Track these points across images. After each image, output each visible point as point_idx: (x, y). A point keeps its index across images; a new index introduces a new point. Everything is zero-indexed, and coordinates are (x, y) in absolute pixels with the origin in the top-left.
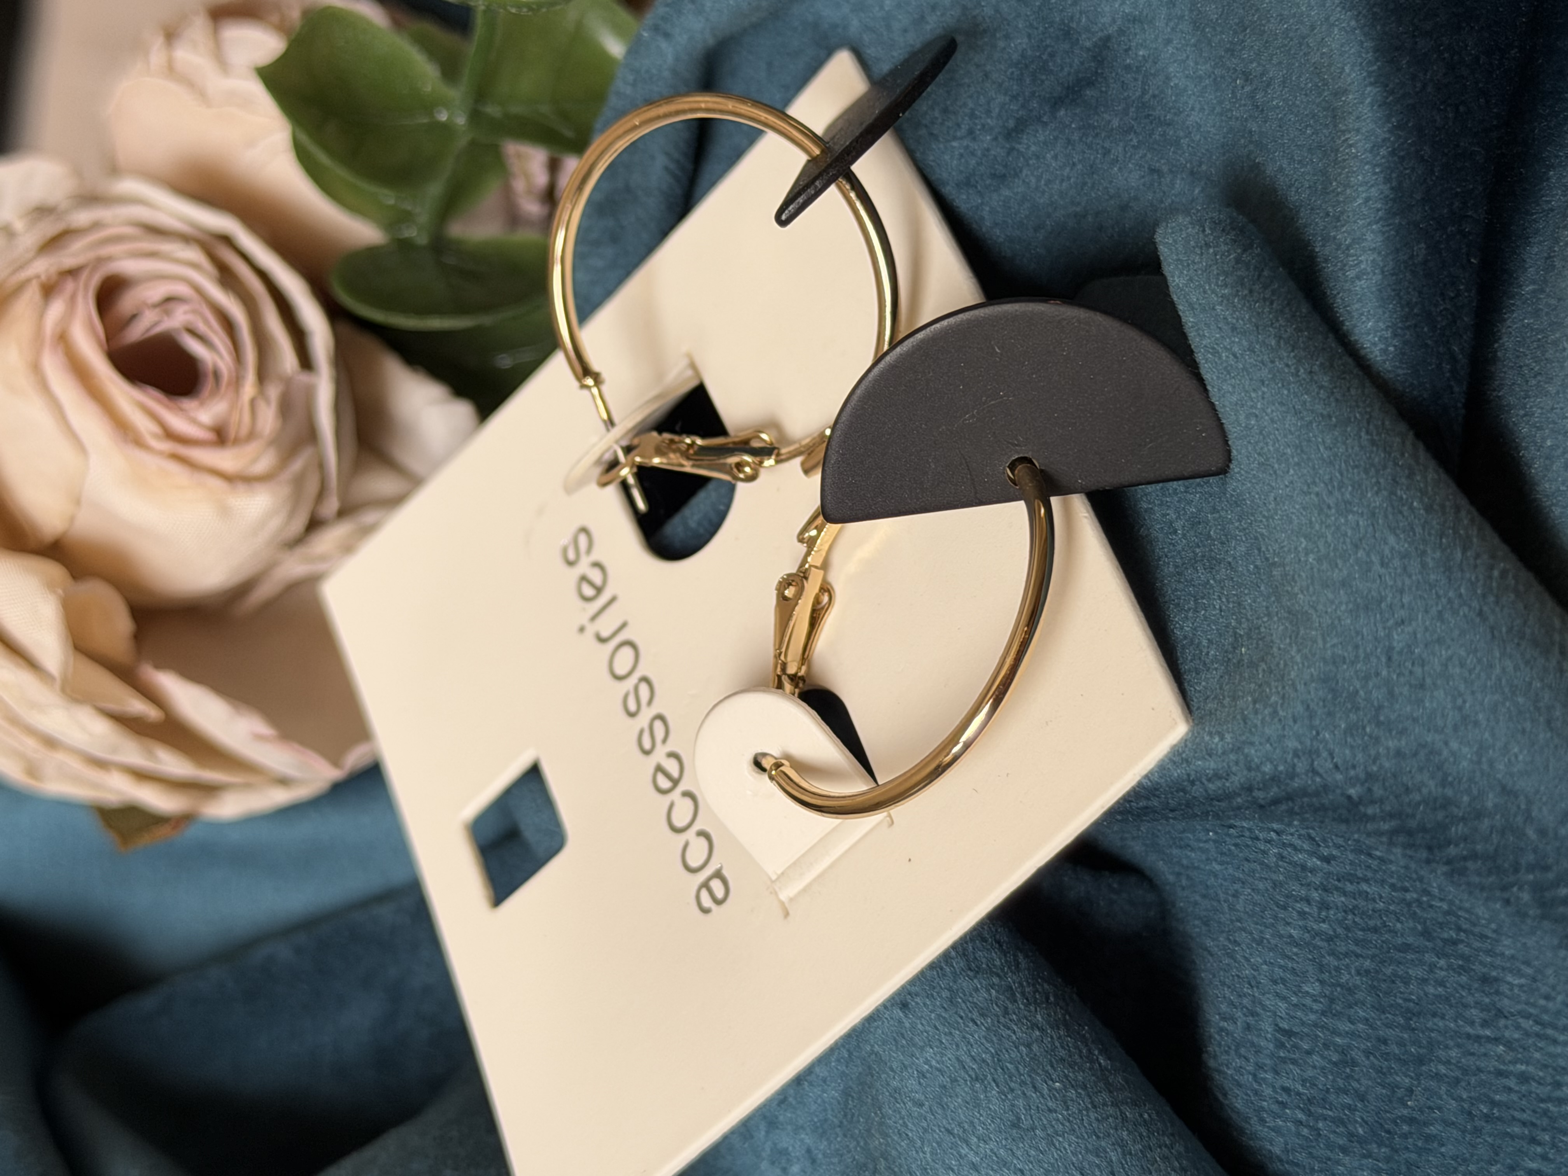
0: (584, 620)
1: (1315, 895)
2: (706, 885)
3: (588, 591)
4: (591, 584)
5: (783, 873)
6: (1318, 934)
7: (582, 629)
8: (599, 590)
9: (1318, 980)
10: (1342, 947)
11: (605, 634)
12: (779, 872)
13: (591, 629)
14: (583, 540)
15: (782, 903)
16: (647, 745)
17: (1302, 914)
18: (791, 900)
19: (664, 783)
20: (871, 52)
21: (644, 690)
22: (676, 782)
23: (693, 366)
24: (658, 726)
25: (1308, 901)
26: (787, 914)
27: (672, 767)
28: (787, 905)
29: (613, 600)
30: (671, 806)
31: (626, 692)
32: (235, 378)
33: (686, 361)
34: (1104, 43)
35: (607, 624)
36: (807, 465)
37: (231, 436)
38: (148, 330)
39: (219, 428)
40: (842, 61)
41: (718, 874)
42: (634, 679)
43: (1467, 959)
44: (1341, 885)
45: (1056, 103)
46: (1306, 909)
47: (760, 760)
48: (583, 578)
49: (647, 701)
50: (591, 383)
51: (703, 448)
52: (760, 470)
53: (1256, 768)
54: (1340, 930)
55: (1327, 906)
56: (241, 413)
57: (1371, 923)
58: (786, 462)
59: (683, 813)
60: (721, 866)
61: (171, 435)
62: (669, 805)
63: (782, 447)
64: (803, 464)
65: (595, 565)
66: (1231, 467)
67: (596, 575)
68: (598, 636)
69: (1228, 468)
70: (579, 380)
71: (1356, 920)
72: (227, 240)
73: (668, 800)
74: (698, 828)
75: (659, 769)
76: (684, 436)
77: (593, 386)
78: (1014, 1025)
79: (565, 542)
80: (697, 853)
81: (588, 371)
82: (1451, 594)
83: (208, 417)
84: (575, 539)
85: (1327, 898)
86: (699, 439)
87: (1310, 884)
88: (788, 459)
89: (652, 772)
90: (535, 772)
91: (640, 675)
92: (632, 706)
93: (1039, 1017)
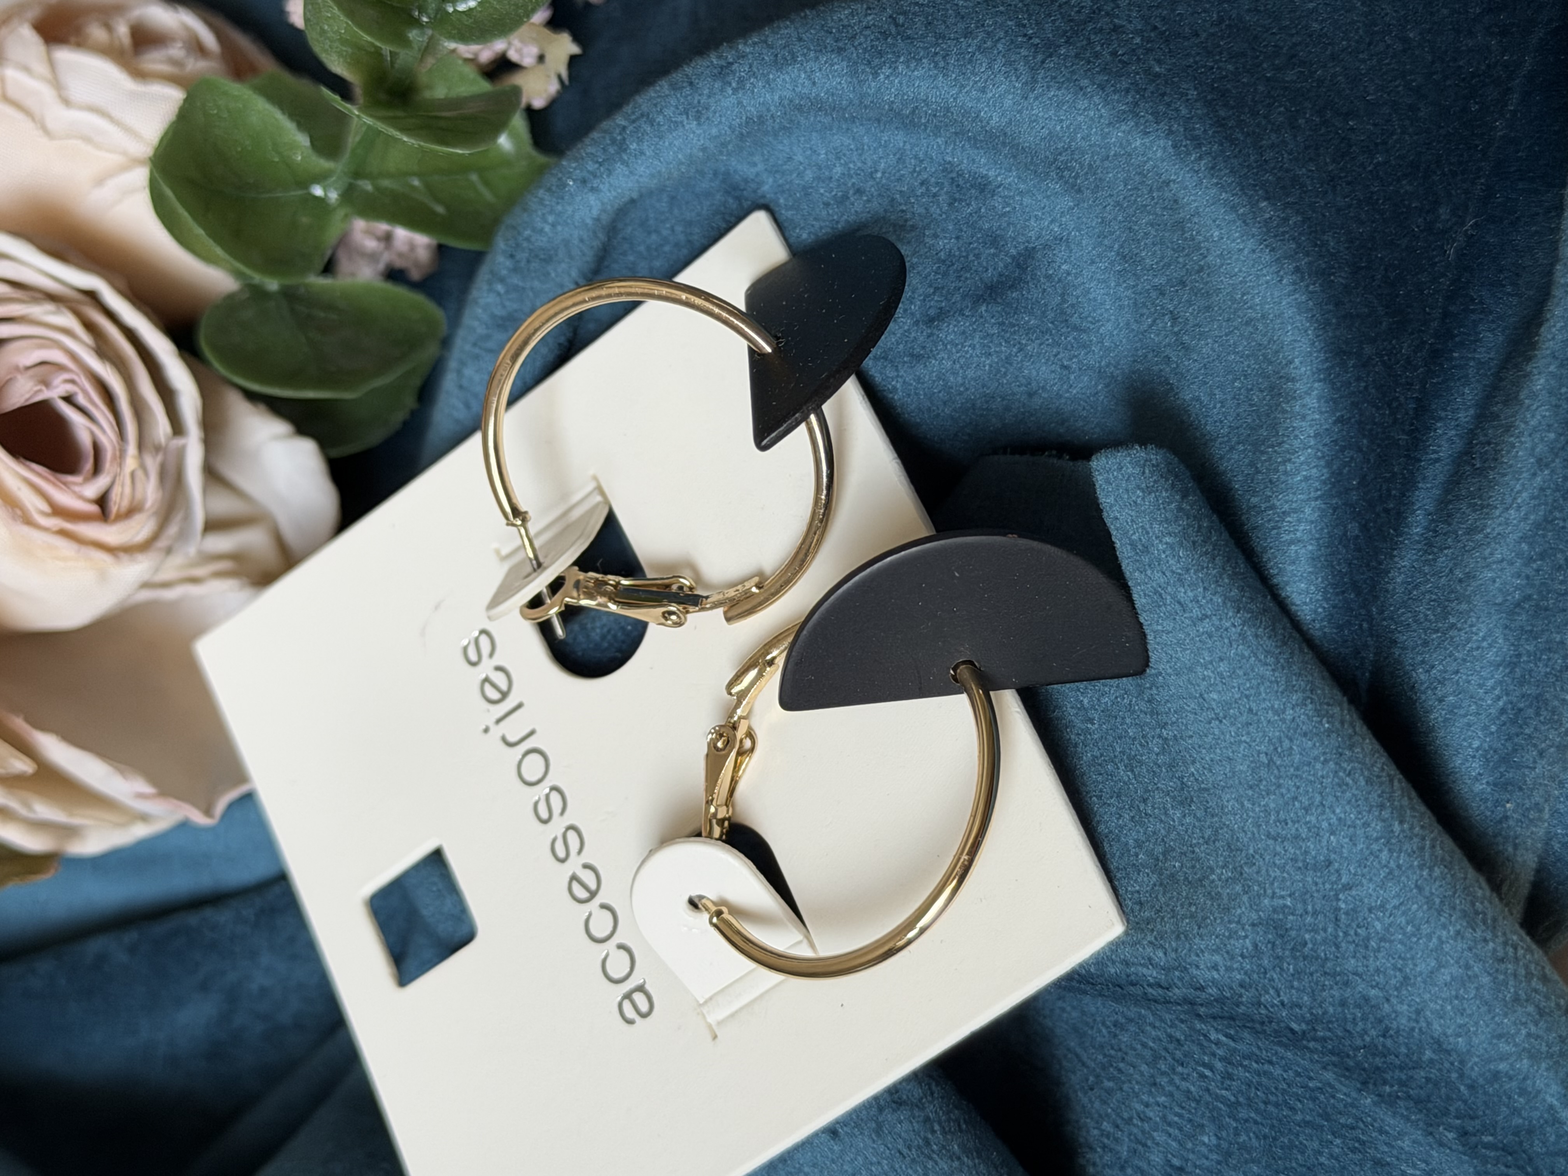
0: (490, 722)
1: (1219, 1065)
2: (628, 996)
3: (494, 695)
4: (494, 686)
5: (711, 998)
6: (1218, 1098)
7: (486, 730)
8: (504, 695)
9: (1216, 1135)
10: (1243, 1114)
11: (512, 739)
12: (707, 996)
13: (497, 732)
14: (484, 641)
15: (710, 1026)
16: (561, 854)
17: (1202, 1076)
18: (719, 1023)
19: (582, 894)
20: (785, 214)
21: (555, 798)
22: (593, 894)
23: (600, 490)
24: (572, 836)
25: (1211, 1068)
26: (715, 1037)
27: (589, 878)
28: (715, 1027)
29: (520, 706)
30: (590, 915)
31: (537, 798)
32: (118, 453)
33: (592, 486)
34: (1029, 253)
35: (514, 729)
36: (730, 615)
37: (114, 509)
38: (27, 400)
39: (102, 501)
40: (759, 222)
41: (641, 989)
42: (543, 789)
43: (1363, 1143)
44: (1246, 1063)
45: (978, 300)
46: (1208, 1073)
47: (696, 900)
48: (487, 680)
49: (560, 811)
50: (519, 522)
51: (627, 589)
52: (686, 619)
53: (1202, 989)
54: (1241, 1099)
55: (1230, 1077)
56: (123, 486)
57: (1272, 1098)
58: (710, 612)
59: (601, 925)
60: (645, 982)
61: (58, 511)
62: (587, 914)
63: (705, 594)
64: (725, 613)
65: (499, 669)
66: (1148, 671)
67: (500, 680)
68: (504, 739)
69: (1145, 671)
70: (507, 517)
71: (1259, 1093)
72: (92, 296)
73: (586, 909)
74: (619, 941)
75: (574, 878)
76: (610, 577)
77: (521, 525)
78: (935, 1156)
79: (465, 642)
80: (618, 965)
81: (516, 512)
82: (1392, 864)
83: (92, 490)
84: (477, 641)
85: (1230, 1070)
86: (621, 578)
87: (1214, 1055)
88: (711, 608)
89: (568, 879)
90: (437, 857)
91: (551, 784)
92: (544, 814)
93: (956, 1147)
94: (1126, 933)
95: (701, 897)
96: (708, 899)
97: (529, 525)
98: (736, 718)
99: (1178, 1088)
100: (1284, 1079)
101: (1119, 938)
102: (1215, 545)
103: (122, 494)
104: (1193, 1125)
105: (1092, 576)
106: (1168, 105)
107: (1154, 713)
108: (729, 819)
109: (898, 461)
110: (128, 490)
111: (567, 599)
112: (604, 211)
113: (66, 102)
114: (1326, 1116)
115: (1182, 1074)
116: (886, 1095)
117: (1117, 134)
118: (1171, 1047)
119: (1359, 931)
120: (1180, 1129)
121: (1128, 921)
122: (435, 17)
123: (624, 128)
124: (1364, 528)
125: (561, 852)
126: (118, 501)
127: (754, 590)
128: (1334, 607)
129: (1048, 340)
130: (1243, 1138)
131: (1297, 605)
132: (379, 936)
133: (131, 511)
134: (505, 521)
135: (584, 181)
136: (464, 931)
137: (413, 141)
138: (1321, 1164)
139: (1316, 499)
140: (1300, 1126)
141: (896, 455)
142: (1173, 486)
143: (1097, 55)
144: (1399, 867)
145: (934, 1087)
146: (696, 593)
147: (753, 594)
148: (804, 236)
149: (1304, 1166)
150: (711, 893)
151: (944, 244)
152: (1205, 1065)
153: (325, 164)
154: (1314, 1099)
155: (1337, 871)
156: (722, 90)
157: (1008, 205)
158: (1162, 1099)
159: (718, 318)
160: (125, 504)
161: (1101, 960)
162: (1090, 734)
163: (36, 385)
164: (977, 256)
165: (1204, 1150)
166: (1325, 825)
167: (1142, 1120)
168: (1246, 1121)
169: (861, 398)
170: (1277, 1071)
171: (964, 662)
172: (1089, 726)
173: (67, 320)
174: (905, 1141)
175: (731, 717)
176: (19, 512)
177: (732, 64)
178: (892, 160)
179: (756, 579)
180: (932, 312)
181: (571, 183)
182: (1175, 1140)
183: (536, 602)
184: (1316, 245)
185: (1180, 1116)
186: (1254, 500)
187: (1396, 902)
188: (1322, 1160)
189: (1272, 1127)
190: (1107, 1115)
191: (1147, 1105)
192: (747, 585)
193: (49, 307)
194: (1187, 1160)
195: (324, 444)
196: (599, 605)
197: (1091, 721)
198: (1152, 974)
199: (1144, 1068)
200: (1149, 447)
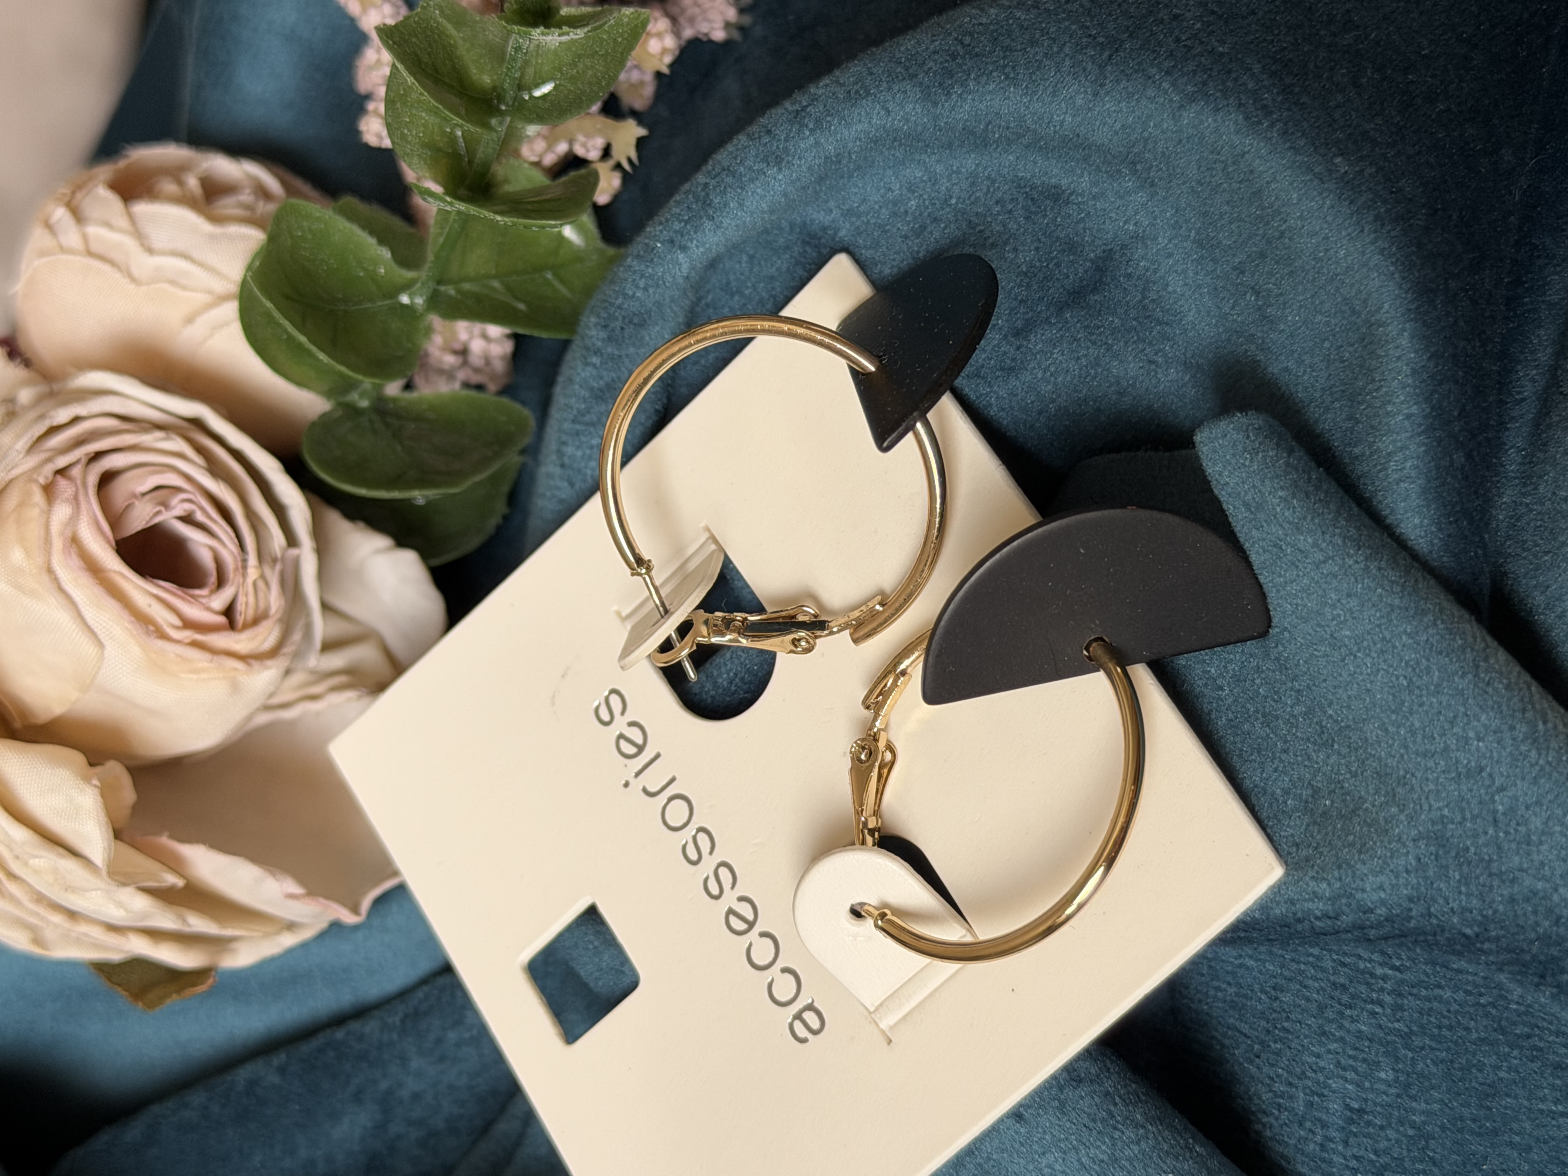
0: (630, 776)
1: (1388, 999)
2: (798, 1016)
3: (630, 750)
4: (629, 741)
5: (881, 1005)
6: (1391, 1031)
7: (626, 785)
8: (641, 749)
9: (1393, 1069)
10: (1417, 1042)
11: (652, 789)
12: (876, 1004)
13: (637, 785)
14: (615, 700)
15: (883, 1032)
16: (715, 891)
17: (1373, 1014)
18: (892, 1028)
19: (740, 926)
20: (865, 254)
21: (703, 839)
22: (751, 925)
23: (713, 539)
24: (724, 873)
25: (1380, 1003)
26: (890, 1042)
27: (745, 910)
28: (888, 1032)
29: (658, 756)
30: (751, 945)
31: (684, 842)
32: (240, 564)
33: (706, 535)
34: (1109, 255)
35: (654, 779)
36: (857, 636)
37: (240, 620)
38: (147, 523)
39: (229, 612)
40: (841, 264)
41: (810, 1007)
42: (691, 830)
43: (1541, 1050)
44: (1415, 991)
45: (1061, 307)
46: (1378, 1010)
47: (858, 908)
48: (621, 736)
49: (709, 850)
50: (644, 571)
51: (754, 623)
52: (815, 643)
53: (1371, 911)
54: (1415, 1028)
55: (1401, 1008)
56: (246, 595)
57: (1446, 1022)
58: (837, 635)
59: (763, 952)
60: (813, 1001)
61: (188, 624)
62: (747, 945)
63: (830, 620)
64: (851, 635)
65: (632, 724)
66: (1271, 631)
67: (635, 735)
68: (645, 791)
69: (1268, 632)
70: (632, 569)
71: (1431, 1019)
72: (198, 423)
73: (745, 940)
74: (782, 966)
75: (731, 912)
76: (735, 614)
77: (645, 574)
78: (1120, 1126)
79: (596, 703)
80: (785, 988)
81: (640, 561)
82: (1541, 762)
83: (219, 601)
84: (607, 700)
85: (1400, 1002)
86: (747, 615)
87: (1382, 990)
88: (839, 631)
89: (724, 915)
90: (592, 914)
91: (697, 826)
92: (693, 855)
93: (1139, 1116)
94: (1287, 874)
95: (862, 904)
96: (870, 905)
97: (653, 573)
98: (875, 730)
99: (1349, 1031)
100: (1455, 1000)
101: (1279, 880)
102: (1326, 493)
103: (247, 604)
104: (1368, 1064)
105: (1211, 541)
106: (1236, 80)
107: (1283, 668)
108: (879, 830)
109: (1004, 467)
110: (251, 599)
111: (699, 639)
112: (693, 268)
113: (150, 251)
114: (1502, 1031)
115: (1351, 1017)
116: (1065, 1075)
117: (1188, 116)
118: (1337, 994)
119: (1519, 828)
120: (1355, 1071)
121: (1286, 863)
122: (513, 105)
123: (706, 185)
124: (1469, 457)
125: (714, 890)
126: (245, 610)
127: (878, 607)
128: (1449, 536)
129: (1133, 337)
130: (1420, 1066)
131: (1412, 540)
132: (541, 999)
133: (256, 621)
134: (628, 571)
135: (672, 241)
136: (627, 981)
137: (507, 219)
138: (1501, 1079)
139: (1419, 435)
140: (1475, 1044)
141: (1000, 462)
142: (1278, 444)
143: (1160, 44)
144: (1549, 763)
145: (1109, 1065)
146: (823, 618)
147: (878, 612)
148: (887, 271)
149: (1485, 1084)
150: (871, 899)
151: (1025, 257)
152: (1372, 1002)
153: (410, 274)
154: (1487, 1015)
155: (1490, 775)
156: (799, 131)
157: (1083, 211)
158: (1333, 1046)
159: (821, 344)
160: (251, 614)
161: (1264, 905)
162: (1222, 700)
163: (154, 508)
164: (1058, 265)
165: (1383, 1087)
166: (1471, 734)
167: (1315, 1072)
168: (1423, 1048)
169: (960, 413)
170: (1447, 994)
171: (1096, 640)
172: (1220, 693)
173: (178, 444)
174: (1089, 1115)
175: (871, 729)
176: (151, 628)
177: (807, 106)
178: (965, 185)
179: (879, 598)
180: (1019, 324)
181: (659, 245)
182: (1351, 1082)
183: (666, 646)
184: (1392, 192)
185: (1354, 1058)
186: (1357, 451)
187: (1550, 797)
188: (1502, 1074)
189: (1448, 1050)
190: (1278, 1076)
191: (1318, 1056)
192: (871, 605)
193: (159, 434)
194: (1366, 1100)
195: (425, 556)
196: (730, 641)
197: (1221, 688)
198: (1318, 907)
199: (1311, 1021)
200: (1250, 413)
